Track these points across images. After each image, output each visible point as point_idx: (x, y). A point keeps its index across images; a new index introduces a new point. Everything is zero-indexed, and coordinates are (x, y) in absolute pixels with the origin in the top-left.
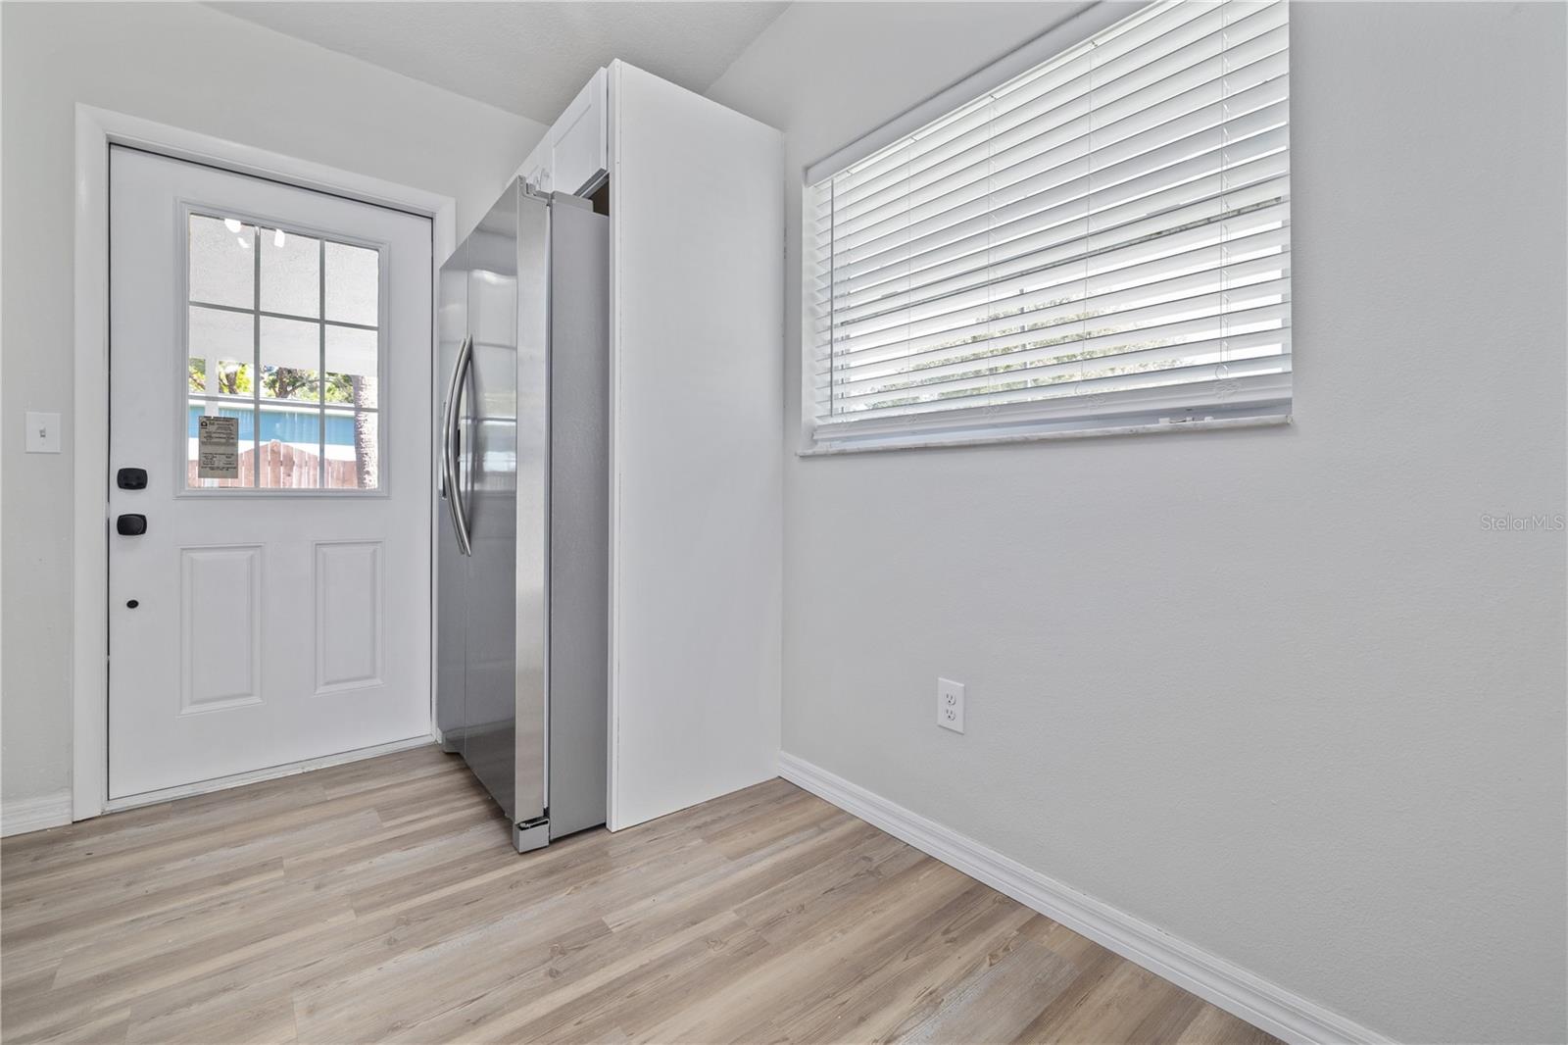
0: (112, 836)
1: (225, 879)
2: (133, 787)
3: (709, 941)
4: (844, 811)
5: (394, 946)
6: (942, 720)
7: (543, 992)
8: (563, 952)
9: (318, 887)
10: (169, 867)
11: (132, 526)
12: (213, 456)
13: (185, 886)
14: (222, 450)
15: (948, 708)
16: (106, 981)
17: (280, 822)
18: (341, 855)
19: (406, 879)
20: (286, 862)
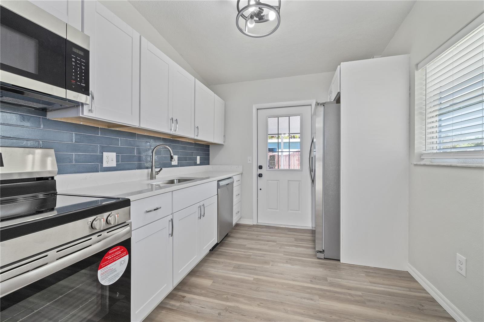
0: (257, 228)
1: (268, 241)
2: (262, 221)
3: (350, 294)
4: (426, 291)
5: (287, 263)
6: (458, 269)
7: (307, 283)
8: (315, 279)
9: (280, 248)
10: (262, 236)
11: (260, 175)
12: (272, 163)
13: (263, 240)
14: (273, 161)
15: (460, 265)
16: (251, 249)
17: (278, 235)
18: (286, 244)
19: (294, 253)
20: (277, 242)
